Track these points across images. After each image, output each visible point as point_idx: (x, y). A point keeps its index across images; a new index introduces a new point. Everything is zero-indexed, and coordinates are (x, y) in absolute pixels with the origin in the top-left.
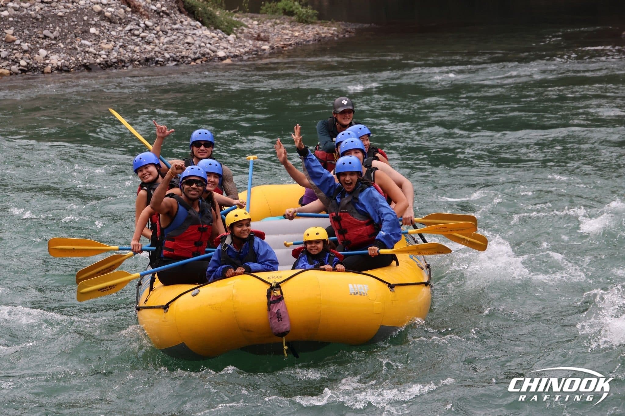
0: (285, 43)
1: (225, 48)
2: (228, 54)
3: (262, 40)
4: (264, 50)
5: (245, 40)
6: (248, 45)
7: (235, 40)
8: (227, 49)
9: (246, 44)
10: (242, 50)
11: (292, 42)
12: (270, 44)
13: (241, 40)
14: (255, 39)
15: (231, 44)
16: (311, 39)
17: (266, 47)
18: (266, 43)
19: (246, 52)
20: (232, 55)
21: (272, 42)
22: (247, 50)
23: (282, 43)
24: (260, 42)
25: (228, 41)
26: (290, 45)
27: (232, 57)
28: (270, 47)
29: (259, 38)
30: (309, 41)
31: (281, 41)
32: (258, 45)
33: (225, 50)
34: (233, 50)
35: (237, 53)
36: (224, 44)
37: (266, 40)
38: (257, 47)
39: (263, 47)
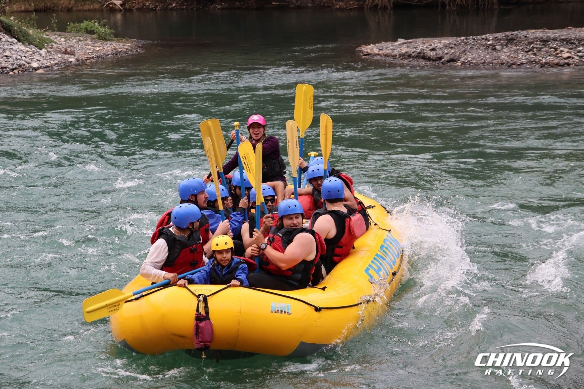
0: (88, 56)
1: (38, 60)
2: (41, 65)
3: (69, 54)
4: (71, 62)
5: (54, 53)
6: (57, 58)
7: (46, 54)
8: (40, 61)
9: (55, 57)
10: (52, 62)
11: (94, 55)
12: (76, 57)
13: (51, 53)
14: (63, 53)
15: (42, 57)
16: (110, 53)
17: (73, 59)
18: (72, 56)
19: (56, 64)
20: (44, 66)
21: (77, 55)
22: (56, 62)
23: (85, 56)
24: (67, 56)
25: (41, 54)
26: (93, 58)
27: (44, 68)
28: (76, 59)
29: (66, 52)
30: (108, 55)
31: (84, 54)
32: (66, 58)
33: (38, 62)
34: (44, 62)
35: (49, 64)
36: (37, 57)
37: (72, 53)
38: (65, 60)
39: (70, 60)
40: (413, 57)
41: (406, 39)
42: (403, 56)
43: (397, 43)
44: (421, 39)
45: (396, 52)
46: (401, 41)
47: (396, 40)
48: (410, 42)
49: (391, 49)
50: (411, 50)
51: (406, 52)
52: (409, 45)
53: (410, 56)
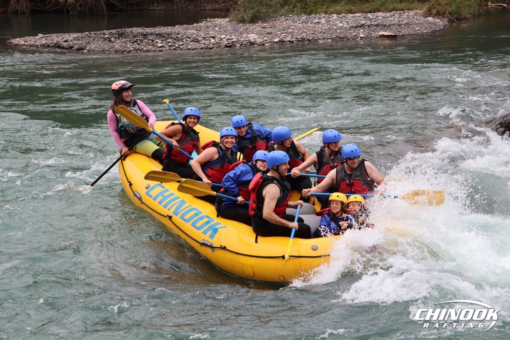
40: (51, 47)
41: (44, 34)
42: (43, 46)
43: (37, 37)
44: (56, 34)
45: (37, 43)
46: (40, 35)
47: (37, 35)
48: (47, 37)
49: (34, 41)
50: (49, 42)
51: (46, 43)
52: (47, 38)
53: (49, 46)
